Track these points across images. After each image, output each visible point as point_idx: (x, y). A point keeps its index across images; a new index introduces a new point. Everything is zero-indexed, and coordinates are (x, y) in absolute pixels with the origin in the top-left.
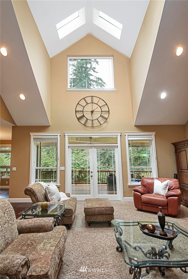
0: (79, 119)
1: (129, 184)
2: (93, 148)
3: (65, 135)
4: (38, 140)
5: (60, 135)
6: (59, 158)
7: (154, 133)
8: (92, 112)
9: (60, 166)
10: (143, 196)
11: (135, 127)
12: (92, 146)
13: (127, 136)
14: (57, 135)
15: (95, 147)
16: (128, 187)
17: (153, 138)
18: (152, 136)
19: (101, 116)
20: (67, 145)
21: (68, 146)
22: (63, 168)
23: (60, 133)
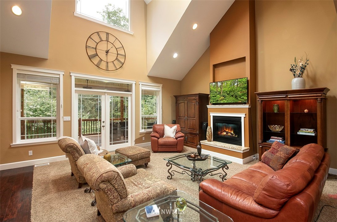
0: (90, 58)
1: (140, 131)
2: (106, 94)
3: (71, 76)
4: (26, 77)
5: (64, 74)
6: (62, 105)
7: (161, 85)
8: (107, 52)
9: (64, 116)
10: (159, 140)
11: (147, 77)
12: (105, 92)
13: (141, 85)
14: (59, 74)
15: (108, 94)
16: (139, 135)
17: (160, 89)
18: (160, 88)
19: (117, 59)
20: (74, 88)
21: (75, 90)
22: (68, 118)
23: (64, 72)
